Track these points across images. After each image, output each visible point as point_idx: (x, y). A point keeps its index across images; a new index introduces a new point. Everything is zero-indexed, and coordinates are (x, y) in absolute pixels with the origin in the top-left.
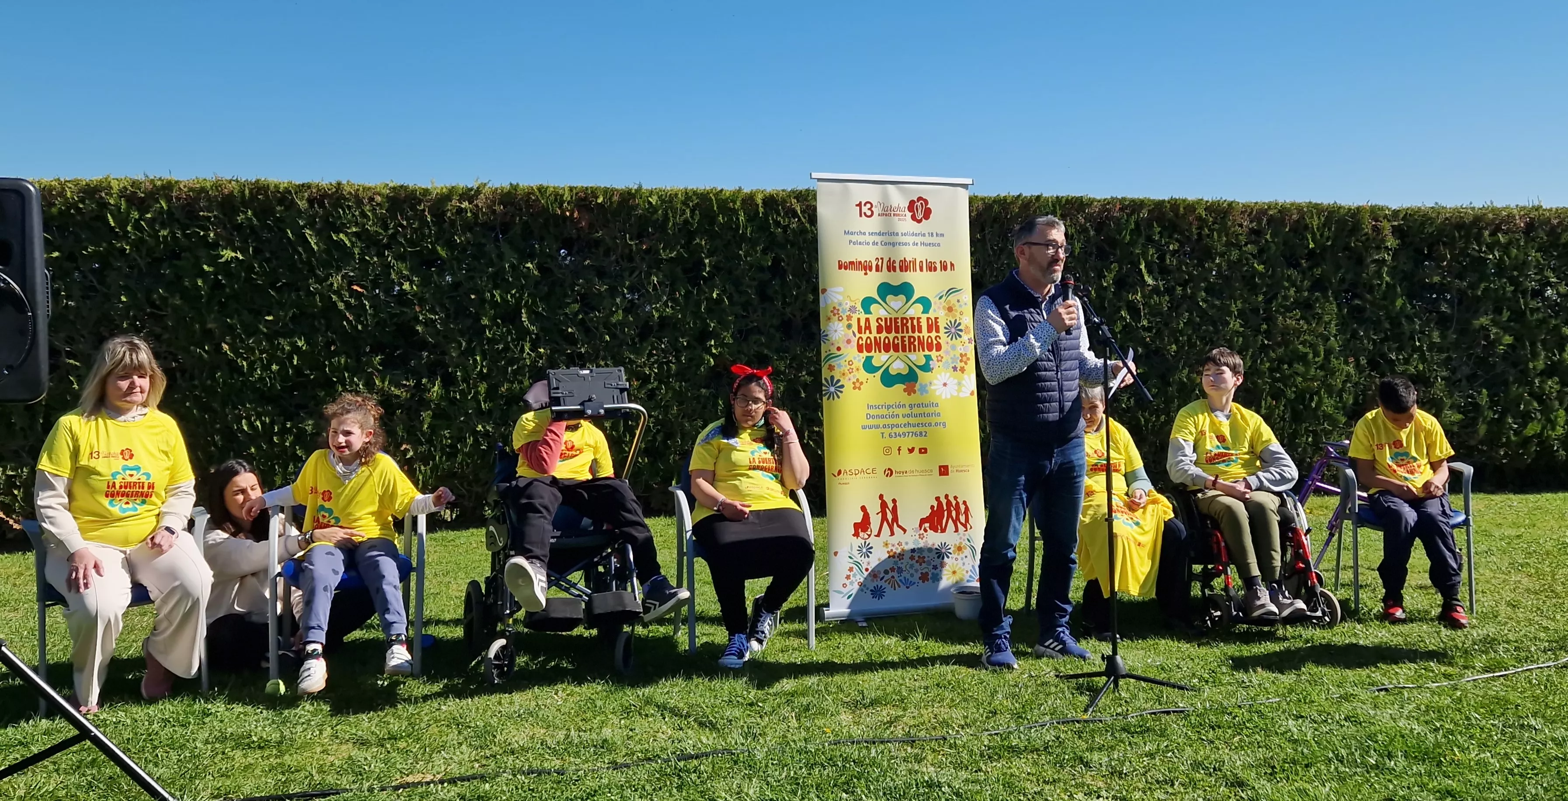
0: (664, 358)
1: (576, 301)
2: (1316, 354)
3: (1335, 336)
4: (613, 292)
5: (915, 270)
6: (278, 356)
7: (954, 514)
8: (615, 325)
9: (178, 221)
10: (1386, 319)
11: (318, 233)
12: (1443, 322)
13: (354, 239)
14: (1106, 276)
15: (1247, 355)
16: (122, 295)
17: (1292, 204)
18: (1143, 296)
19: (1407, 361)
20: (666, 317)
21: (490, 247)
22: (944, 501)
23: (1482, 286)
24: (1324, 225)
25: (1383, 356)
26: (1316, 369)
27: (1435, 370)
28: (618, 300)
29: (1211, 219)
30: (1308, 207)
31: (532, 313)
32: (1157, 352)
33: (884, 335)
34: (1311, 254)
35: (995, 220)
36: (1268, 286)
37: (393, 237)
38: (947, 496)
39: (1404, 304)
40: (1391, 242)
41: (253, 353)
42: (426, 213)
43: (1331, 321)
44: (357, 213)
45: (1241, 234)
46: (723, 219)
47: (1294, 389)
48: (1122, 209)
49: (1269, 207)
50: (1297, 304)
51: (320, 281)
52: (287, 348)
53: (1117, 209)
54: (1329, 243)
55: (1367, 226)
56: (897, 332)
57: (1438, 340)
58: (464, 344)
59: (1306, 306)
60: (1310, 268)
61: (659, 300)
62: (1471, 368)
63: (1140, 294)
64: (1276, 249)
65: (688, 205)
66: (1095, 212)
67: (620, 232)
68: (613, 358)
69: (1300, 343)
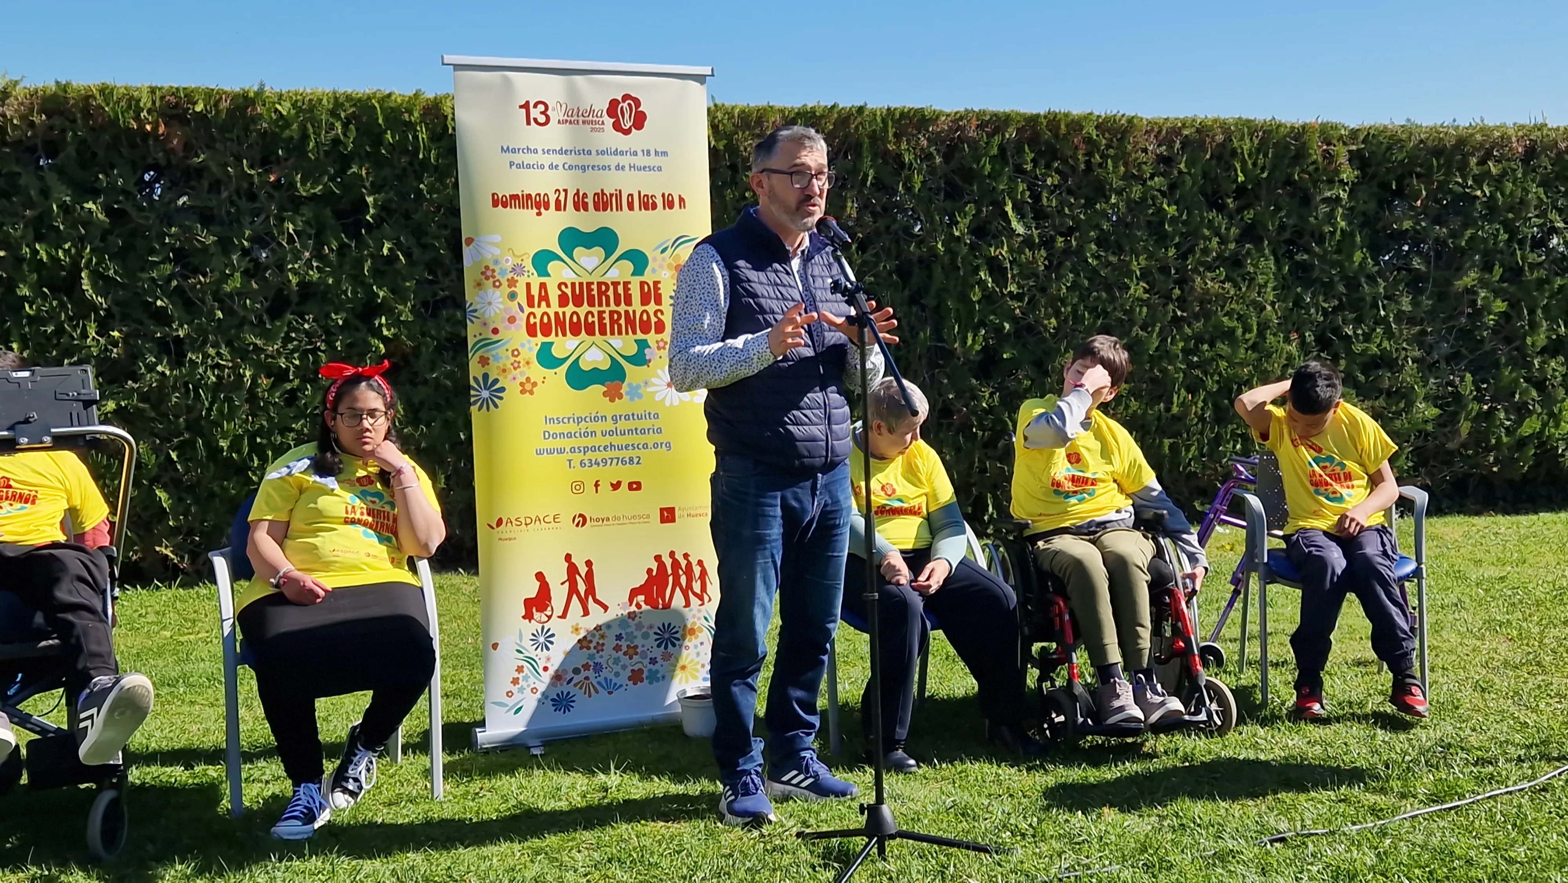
0: (311, 343)
1: (167, 260)
2: (1247, 329)
3: (1273, 304)
4: (225, 245)
5: (619, 208)
7: (683, 580)
8: (230, 296)
10: (1341, 280)
12: (1415, 284)
14: (958, 222)
15: (1153, 331)
17: (1215, 121)
18: (1011, 250)
19: (1367, 338)
20: (310, 283)
21: (26, 179)
22: (668, 562)
23: (1469, 233)
24: (1258, 150)
25: (1337, 331)
27: (1404, 349)
28: (235, 257)
29: (1104, 142)
30: (1236, 125)
31: (97, 277)
32: (1030, 329)
33: (570, 308)
34: (1240, 191)
36: (1181, 235)
38: (672, 554)
39: (1364, 258)
40: (1348, 174)
43: (1266, 283)
45: (1145, 163)
46: (393, 137)
47: (1216, 378)
48: (978, 126)
49: (1184, 125)
50: (1222, 260)
53: (973, 128)
54: (1265, 175)
55: (1316, 151)
56: (591, 304)
57: (1410, 308)
59: (1235, 263)
60: (1240, 210)
61: (297, 257)
62: (1452, 347)
63: (1005, 248)
64: (1194, 184)
65: (338, 117)
66: (942, 131)
67: (232, 155)
68: (229, 344)
69: (1225, 315)
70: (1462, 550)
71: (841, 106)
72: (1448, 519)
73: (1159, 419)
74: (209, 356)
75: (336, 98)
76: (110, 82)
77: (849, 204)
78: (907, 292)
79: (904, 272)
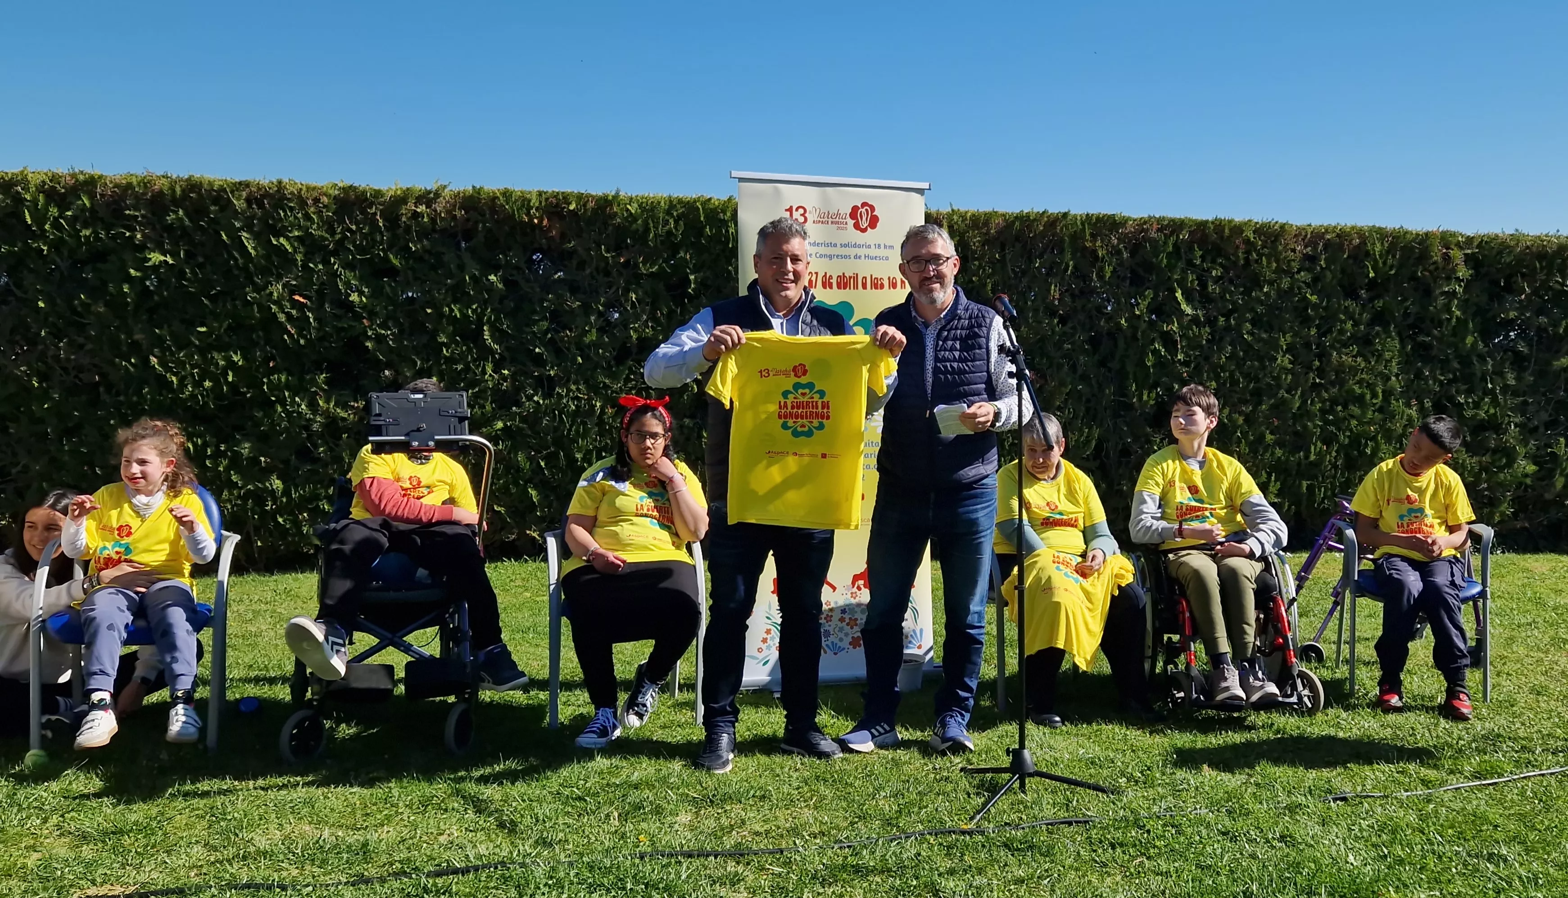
1: (544, 318)
2: (1374, 395)
3: (1397, 376)
4: (586, 309)
6: (212, 372)
8: (589, 346)
9: (102, 220)
10: (1456, 357)
11: (256, 236)
12: (1519, 362)
13: (296, 244)
15: (1296, 393)
16: (39, 300)
17: (1353, 228)
18: (1180, 326)
19: (1477, 405)
20: (646, 338)
21: (449, 257)
23: (1564, 323)
24: (1387, 252)
25: (1451, 399)
26: (1374, 412)
27: (1508, 415)
28: (593, 318)
30: (1370, 231)
31: (494, 330)
34: (1372, 284)
35: (1017, 239)
36: (1321, 318)
37: (340, 243)
39: (1476, 341)
40: (1464, 272)
41: (184, 368)
42: (378, 217)
43: (1392, 358)
44: (300, 215)
45: (1294, 260)
46: (711, 230)
47: (1348, 433)
48: (1158, 230)
49: (1327, 231)
50: (1354, 339)
51: (258, 289)
52: (222, 363)
53: (1154, 230)
54: (1393, 272)
55: (1437, 254)
57: (1513, 383)
58: (419, 363)
59: (1365, 342)
60: (1371, 300)
61: (637, 318)
62: (1550, 415)
63: (1176, 324)
64: (1333, 278)
65: (672, 215)
66: (1131, 232)
67: (595, 242)
68: (586, 382)
69: (1355, 384)
70: (1548, 582)
71: (1050, 212)
72: (1541, 556)
73: (1299, 464)
74: (572, 390)
75: (671, 201)
76: (510, 187)
77: (1053, 287)
78: (1096, 357)
79: (1095, 342)
